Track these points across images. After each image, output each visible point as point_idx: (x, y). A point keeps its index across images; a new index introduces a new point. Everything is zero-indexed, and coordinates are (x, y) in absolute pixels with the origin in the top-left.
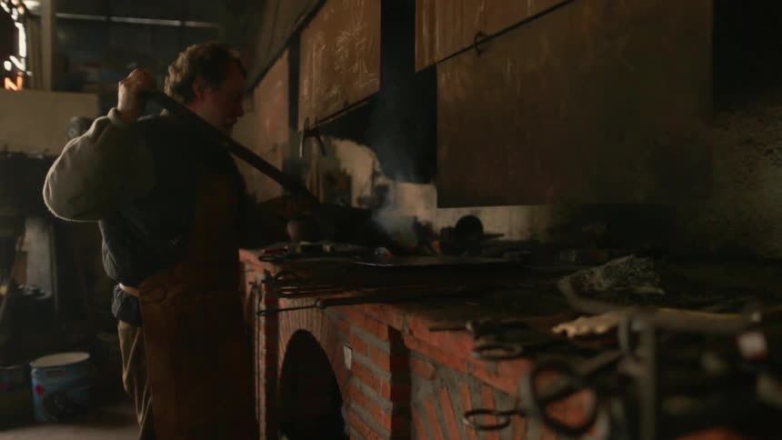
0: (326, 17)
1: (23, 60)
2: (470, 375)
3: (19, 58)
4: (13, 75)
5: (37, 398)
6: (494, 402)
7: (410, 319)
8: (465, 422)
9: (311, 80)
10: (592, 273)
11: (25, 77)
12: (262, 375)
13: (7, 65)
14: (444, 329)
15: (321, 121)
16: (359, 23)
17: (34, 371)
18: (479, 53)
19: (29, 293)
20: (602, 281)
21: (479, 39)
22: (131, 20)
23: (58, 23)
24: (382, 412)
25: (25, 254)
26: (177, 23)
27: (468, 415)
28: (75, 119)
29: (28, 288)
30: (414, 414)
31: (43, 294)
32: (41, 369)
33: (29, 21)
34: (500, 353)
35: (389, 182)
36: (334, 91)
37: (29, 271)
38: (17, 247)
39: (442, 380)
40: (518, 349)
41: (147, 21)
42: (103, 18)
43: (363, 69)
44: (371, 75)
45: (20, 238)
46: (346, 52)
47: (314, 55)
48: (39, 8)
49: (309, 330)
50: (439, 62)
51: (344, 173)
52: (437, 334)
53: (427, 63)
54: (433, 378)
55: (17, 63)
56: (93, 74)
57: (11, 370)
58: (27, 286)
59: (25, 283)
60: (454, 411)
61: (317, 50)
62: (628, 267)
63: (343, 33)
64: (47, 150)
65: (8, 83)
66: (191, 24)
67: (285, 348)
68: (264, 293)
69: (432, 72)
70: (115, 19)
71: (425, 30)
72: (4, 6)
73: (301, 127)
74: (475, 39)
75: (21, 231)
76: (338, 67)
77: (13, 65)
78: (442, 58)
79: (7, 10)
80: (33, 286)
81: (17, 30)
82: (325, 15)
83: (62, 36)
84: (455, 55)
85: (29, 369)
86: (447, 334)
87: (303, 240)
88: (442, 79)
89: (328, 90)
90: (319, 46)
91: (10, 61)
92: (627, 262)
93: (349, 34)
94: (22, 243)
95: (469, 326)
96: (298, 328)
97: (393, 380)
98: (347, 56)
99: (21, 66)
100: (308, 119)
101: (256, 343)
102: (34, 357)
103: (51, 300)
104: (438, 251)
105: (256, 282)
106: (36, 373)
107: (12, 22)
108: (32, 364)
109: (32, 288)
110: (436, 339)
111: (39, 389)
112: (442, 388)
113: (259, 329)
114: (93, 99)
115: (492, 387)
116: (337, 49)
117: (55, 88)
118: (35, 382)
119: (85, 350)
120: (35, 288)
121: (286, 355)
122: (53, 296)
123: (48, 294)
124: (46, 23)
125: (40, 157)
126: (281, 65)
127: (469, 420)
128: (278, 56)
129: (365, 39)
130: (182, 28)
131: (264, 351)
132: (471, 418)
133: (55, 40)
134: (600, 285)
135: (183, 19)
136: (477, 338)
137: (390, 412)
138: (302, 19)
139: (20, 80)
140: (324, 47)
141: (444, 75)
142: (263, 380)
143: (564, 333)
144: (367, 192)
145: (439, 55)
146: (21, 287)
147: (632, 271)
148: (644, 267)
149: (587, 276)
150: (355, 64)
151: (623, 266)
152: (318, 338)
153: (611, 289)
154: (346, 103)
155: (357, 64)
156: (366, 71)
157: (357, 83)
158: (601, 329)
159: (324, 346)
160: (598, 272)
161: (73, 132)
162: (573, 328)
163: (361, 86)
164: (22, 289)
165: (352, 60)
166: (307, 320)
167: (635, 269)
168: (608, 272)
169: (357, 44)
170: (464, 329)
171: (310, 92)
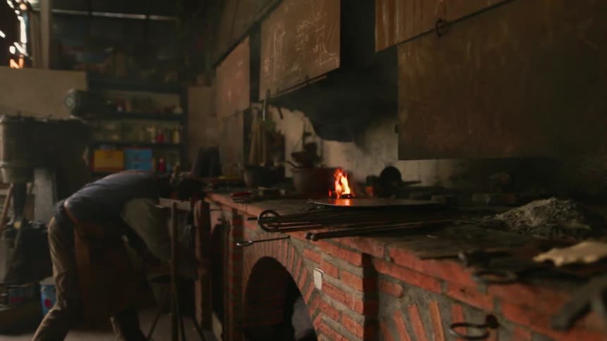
0: (286, 9)
1: (24, 46)
2: (443, 294)
3: (21, 44)
4: (16, 57)
5: (45, 310)
6: (464, 316)
8: (452, 332)
9: (272, 60)
10: (522, 212)
11: (25, 59)
13: (12, 50)
14: (430, 258)
15: (282, 92)
16: (319, 14)
17: (43, 289)
18: (440, 35)
19: (37, 227)
20: (532, 219)
21: (439, 25)
22: (107, 14)
23: (54, 16)
24: (355, 323)
25: (33, 196)
26: (143, 17)
27: (453, 326)
28: (71, 91)
29: (36, 223)
30: (383, 326)
32: (49, 287)
33: (31, 14)
34: (492, 278)
35: (318, 140)
36: (295, 68)
37: (36, 210)
38: (28, 191)
39: (411, 298)
40: (511, 275)
41: (120, 15)
42: (86, 13)
43: (322, 49)
44: (331, 54)
45: (29, 185)
46: (307, 37)
47: (275, 39)
48: (38, 5)
49: (274, 257)
50: (400, 44)
51: (279, 133)
53: (387, 45)
54: (402, 296)
55: (20, 48)
56: (79, 56)
57: (24, 288)
58: (35, 222)
59: (33, 219)
60: (423, 323)
61: (277, 36)
62: (554, 207)
63: (303, 22)
64: (50, 115)
65: (13, 64)
66: (154, 17)
67: (250, 271)
68: (232, 228)
69: (392, 51)
70: (95, 14)
71: (385, 18)
72: (10, 3)
73: (263, 97)
74: (437, 26)
75: (31, 179)
76: (299, 49)
77: (17, 50)
78: (402, 40)
79: (12, 6)
80: (40, 221)
81: (19, 22)
82: (285, 8)
83: (56, 27)
84: (413, 38)
85: (38, 287)
86: (432, 261)
87: (261, 186)
88: (402, 58)
89: (289, 68)
90: (280, 32)
91: (14, 46)
92: (552, 202)
93: (309, 23)
94: (32, 188)
95: (461, 256)
96: (263, 255)
97: (365, 297)
98: (307, 40)
99: (23, 50)
100: (269, 91)
101: (225, 266)
102: (43, 277)
104: (371, 194)
105: (225, 219)
106: (45, 290)
107: (16, 16)
108: (41, 283)
109: (38, 223)
111: (49, 303)
112: (412, 304)
113: (228, 256)
114: (82, 75)
116: (298, 34)
117: (52, 67)
118: (44, 297)
120: (41, 223)
121: (251, 276)
124: (45, 17)
125: (45, 120)
126: (243, 48)
127: (454, 331)
128: (240, 41)
129: (324, 26)
130: (147, 20)
132: (458, 329)
133: (51, 30)
134: (530, 222)
135: (147, 14)
136: (469, 265)
137: (362, 324)
138: (263, 11)
139: (21, 61)
140: (284, 33)
141: (404, 54)
143: (549, 262)
144: (300, 149)
145: (399, 38)
146: (30, 222)
147: (558, 211)
148: (569, 207)
149: (517, 214)
150: (315, 47)
151: (549, 207)
152: (284, 264)
153: (543, 225)
154: (307, 77)
155: (317, 46)
156: (326, 52)
157: (317, 61)
158: (590, 259)
159: (289, 269)
160: (527, 210)
161: (70, 102)
162: (558, 257)
163: (321, 64)
164: (31, 224)
165: (311, 44)
166: (273, 249)
167: (562, 209)
168: (537, 211)
169: (317, 31)
170: (456, 258)
171: (271, 69)
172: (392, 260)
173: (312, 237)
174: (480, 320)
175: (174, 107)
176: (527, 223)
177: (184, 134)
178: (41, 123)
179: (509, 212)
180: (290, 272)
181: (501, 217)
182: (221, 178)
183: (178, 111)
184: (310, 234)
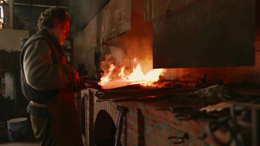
0: (111, 5)
1: (2, 19)
5: (9, 133)
6: (176, 134)
7: (147, 106)
9: (105, 26)
10: (205, 91)
11: (3, 24)
12: (88, 125)
14: (160, 110)
15: (109, 40)
16: (123, 7)
17: (8, 124)
18: (168, 17)
19: (6, 98)
20: (208, 93)
22: (39, 6)
23: (15, 6)
24: (135, 138)
25: (5, 84)
27: (169, 138)
28: (22, 39)
30: (146, 138)
31: (11, 98)
32: (11, 124)
33: (5, 5)
34: (182, 118)
36: (114, 30)
37: (6, 90)
38: (2, 82)
39: (156, 127)
40: (190, 117)
42: (30, 5)
43: (124, 22)
44: (128, 24)
45: (3, 79)
46: (118, 16)
47: (106, 17)
48: (8, 1)
49: (105, 110)
50: (153, 20)
52: (157, 111)
53: (149, 20)
54: (153, 126)
55: (0, 20)
56: (27, 24)
58: (5, 95)
59: (4, 94)
62: (217, 88)
63: (117, 10)
64: (12, 49)
67: (96, 116)
68: (89, 98)
70: (34, 5)
71: (148, 9)
73: (101, 42)
74: (167, 13)
75: (4, 77)
76: (115, 22)
78: (154, 18)
80: (7, 95)
83: (16, 11)
85: (6, 123)
86: (161, 111)
89: (111, 29)
90: (108, 14)
92: (216, 86)
93: (119, 10)
94: (4, 81)
95: (171, 109)
96: (101, 109)
97: (139, 127)
98: (118, 18)
99: (2, 21)
100: (104, 39)
101: (86, 114)
102: (8, 119)
103: (14, 100)
105: (86, 94)
106: (9, 125)
108: (8, 122)
109: (7, 96)
110: (157, 113)
111: (10, 130)
112: (156, 130)
113: (87, 110)
114: (27, 32)
115: (176, 129)
116: (115, 15)
117: (14, 28)
118: (9, 128)
119: (25, 117)
120: (8, 96)
121: (97, 118)
122: (14, 99)
123: (13, 98)
124: (11, 6)
125: (10, 51)
126: (94, 21)
128: (93, 18)
129: (125, 12)
131: (89, 117)
133: (14, 12)
134: (207, 94)
136: (174, 113)
138: (102, 5)
139: (1, 26)
140: (110, 15)
141: (155, 24)
142: (88, 127)
143: (205, 111)
147: (219, 90)
148: (223, 88)
149: (203, 91)
150: (121, 20)
151: (215, 88)
152: (109, 112)
153: (212, 96)
154: (118, 33)
155: (122, 21)
156: (126, 23)
157: (122, 27)
158: (219, 109)
159: (111, 115)
160: (207, 90)
161: (21, 43)
162: (208, 109)
163: (124, 28)
164: (3, 96)
165: (120, 19)
166: (105, 107)
167: (220, 89)
168: (210, 90)
169: (122, 14)
170: (169, 109)
171: (105, 30)
172: (147, 111)
173: (115, 101)
174: (182, 135)
175: (67, 46)
176: (206, 95)
177: (72, 57)
178: (8, 53)
179: (199, 91)
180: (111, 116)
181: (196, 92)
182: (86, 76)
183: (69, 47)
184: (114, 100)
